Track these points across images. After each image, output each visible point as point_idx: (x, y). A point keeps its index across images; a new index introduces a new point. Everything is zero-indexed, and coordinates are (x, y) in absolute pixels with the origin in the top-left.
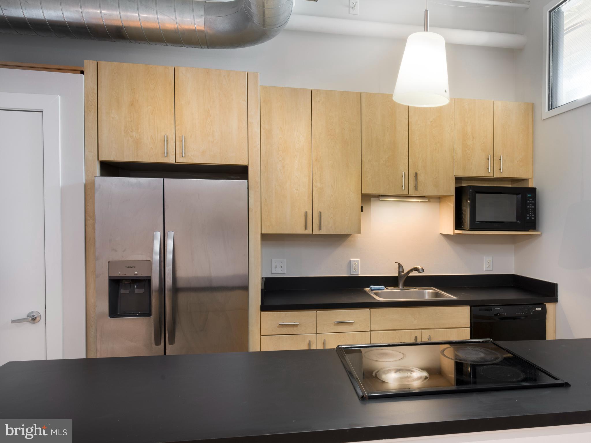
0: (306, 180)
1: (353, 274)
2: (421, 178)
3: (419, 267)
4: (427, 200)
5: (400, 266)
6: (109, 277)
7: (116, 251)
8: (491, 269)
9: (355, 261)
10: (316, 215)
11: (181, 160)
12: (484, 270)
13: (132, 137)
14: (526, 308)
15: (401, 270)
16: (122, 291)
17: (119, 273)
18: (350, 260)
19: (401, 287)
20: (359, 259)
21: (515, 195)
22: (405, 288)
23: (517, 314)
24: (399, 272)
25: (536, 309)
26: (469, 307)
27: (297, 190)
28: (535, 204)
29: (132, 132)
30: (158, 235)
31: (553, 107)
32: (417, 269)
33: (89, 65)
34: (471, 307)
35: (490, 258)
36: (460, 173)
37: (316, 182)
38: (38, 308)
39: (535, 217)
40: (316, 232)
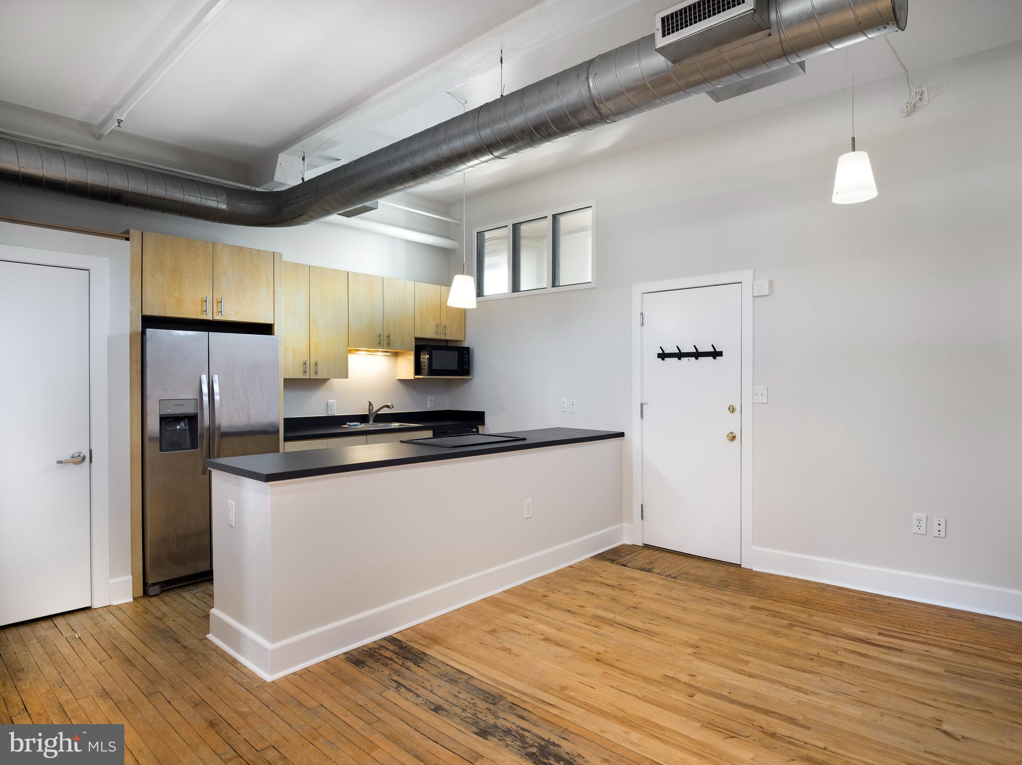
1: (331, 414)
2: (392, 338)
3: (389, 404)
5: (370, 404)
6: (160, 415)
7: (166, 390)
8: (433, 406)
9: (331, 402)
10: (313, 364)
11: (218, 317)
12: (429, 407)
13: (174, 297)
15: (371, 408)
16: (166, 426)
18: (328, 401)
19: (371, 423)
20: (335, 400)
21: (457, 352)
22: (376, 423)
24: (370, 410)
26: (432, 431)
28: (469, 358)
29: (174, 292)
30: (205, 377)
31: (480, 295)
32: (388, 406)
33: (135, 235)
35: (432, 397)
36: (419, 336)
39: (469, 366)
40: (313, 377)
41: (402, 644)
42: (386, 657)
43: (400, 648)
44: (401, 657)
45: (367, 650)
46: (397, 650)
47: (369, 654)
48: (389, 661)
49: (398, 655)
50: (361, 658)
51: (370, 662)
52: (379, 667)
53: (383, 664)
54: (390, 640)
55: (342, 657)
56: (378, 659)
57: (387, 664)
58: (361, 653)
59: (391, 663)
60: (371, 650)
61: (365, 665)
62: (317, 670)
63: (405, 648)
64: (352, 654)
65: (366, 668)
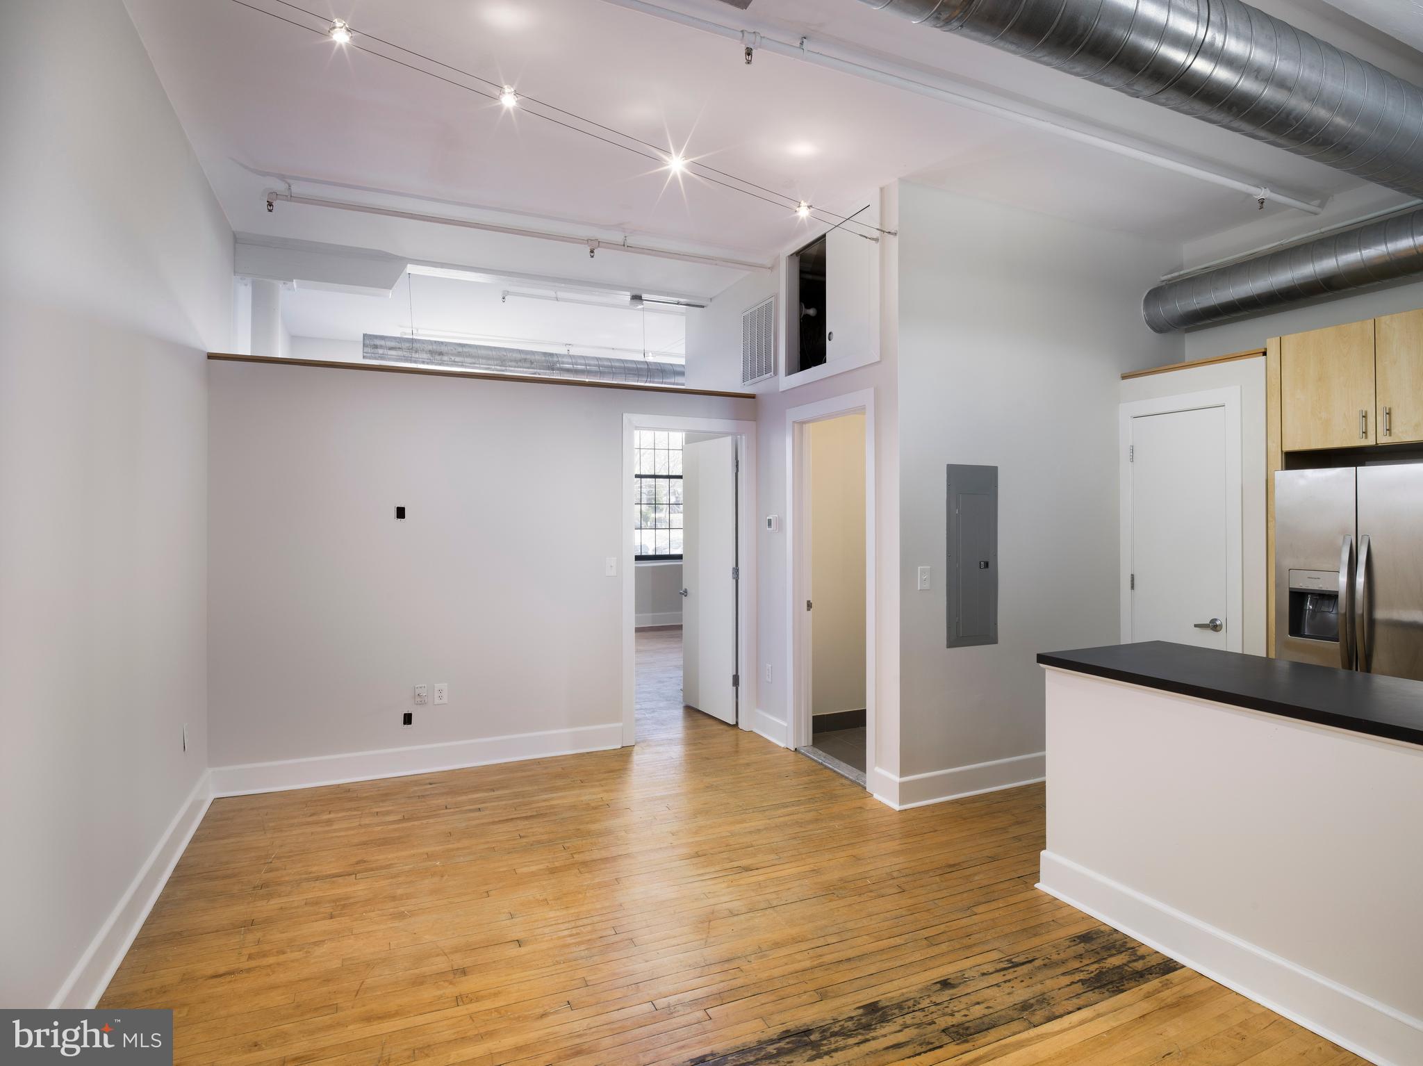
6: (1290, 589)
7: (1298, 557)
13: (1320, 419)
16: (1305, 608)
17: (1300, 584)
29: (1320, 412)
30: (1349, 539)
33: (1272, 345)
38: (1216, 614)
41: (1154, 975)
42: (1105, 959)
43: (1137, 972)
44: (1107, 972)
45: (1129, 945)
46: (1130, 969)
47: (1114, 947)
48: (1092, 960)
49: (1113, 969)
50: (1099, 941)
51: (1088, 946)
52: (1071, 952)
53: (1081, 955)
54: (1165, 965)
55: (1102, 928)
56: (1098, 953)
57: (1082, 958)
58: (1116, 941)
59: (1086, 962)
60: (1129, 949)
61: (1080, 943)
62: (1065, 912)
63: (1141, 976)
64: (1112, 935)
65: (1070, 944)
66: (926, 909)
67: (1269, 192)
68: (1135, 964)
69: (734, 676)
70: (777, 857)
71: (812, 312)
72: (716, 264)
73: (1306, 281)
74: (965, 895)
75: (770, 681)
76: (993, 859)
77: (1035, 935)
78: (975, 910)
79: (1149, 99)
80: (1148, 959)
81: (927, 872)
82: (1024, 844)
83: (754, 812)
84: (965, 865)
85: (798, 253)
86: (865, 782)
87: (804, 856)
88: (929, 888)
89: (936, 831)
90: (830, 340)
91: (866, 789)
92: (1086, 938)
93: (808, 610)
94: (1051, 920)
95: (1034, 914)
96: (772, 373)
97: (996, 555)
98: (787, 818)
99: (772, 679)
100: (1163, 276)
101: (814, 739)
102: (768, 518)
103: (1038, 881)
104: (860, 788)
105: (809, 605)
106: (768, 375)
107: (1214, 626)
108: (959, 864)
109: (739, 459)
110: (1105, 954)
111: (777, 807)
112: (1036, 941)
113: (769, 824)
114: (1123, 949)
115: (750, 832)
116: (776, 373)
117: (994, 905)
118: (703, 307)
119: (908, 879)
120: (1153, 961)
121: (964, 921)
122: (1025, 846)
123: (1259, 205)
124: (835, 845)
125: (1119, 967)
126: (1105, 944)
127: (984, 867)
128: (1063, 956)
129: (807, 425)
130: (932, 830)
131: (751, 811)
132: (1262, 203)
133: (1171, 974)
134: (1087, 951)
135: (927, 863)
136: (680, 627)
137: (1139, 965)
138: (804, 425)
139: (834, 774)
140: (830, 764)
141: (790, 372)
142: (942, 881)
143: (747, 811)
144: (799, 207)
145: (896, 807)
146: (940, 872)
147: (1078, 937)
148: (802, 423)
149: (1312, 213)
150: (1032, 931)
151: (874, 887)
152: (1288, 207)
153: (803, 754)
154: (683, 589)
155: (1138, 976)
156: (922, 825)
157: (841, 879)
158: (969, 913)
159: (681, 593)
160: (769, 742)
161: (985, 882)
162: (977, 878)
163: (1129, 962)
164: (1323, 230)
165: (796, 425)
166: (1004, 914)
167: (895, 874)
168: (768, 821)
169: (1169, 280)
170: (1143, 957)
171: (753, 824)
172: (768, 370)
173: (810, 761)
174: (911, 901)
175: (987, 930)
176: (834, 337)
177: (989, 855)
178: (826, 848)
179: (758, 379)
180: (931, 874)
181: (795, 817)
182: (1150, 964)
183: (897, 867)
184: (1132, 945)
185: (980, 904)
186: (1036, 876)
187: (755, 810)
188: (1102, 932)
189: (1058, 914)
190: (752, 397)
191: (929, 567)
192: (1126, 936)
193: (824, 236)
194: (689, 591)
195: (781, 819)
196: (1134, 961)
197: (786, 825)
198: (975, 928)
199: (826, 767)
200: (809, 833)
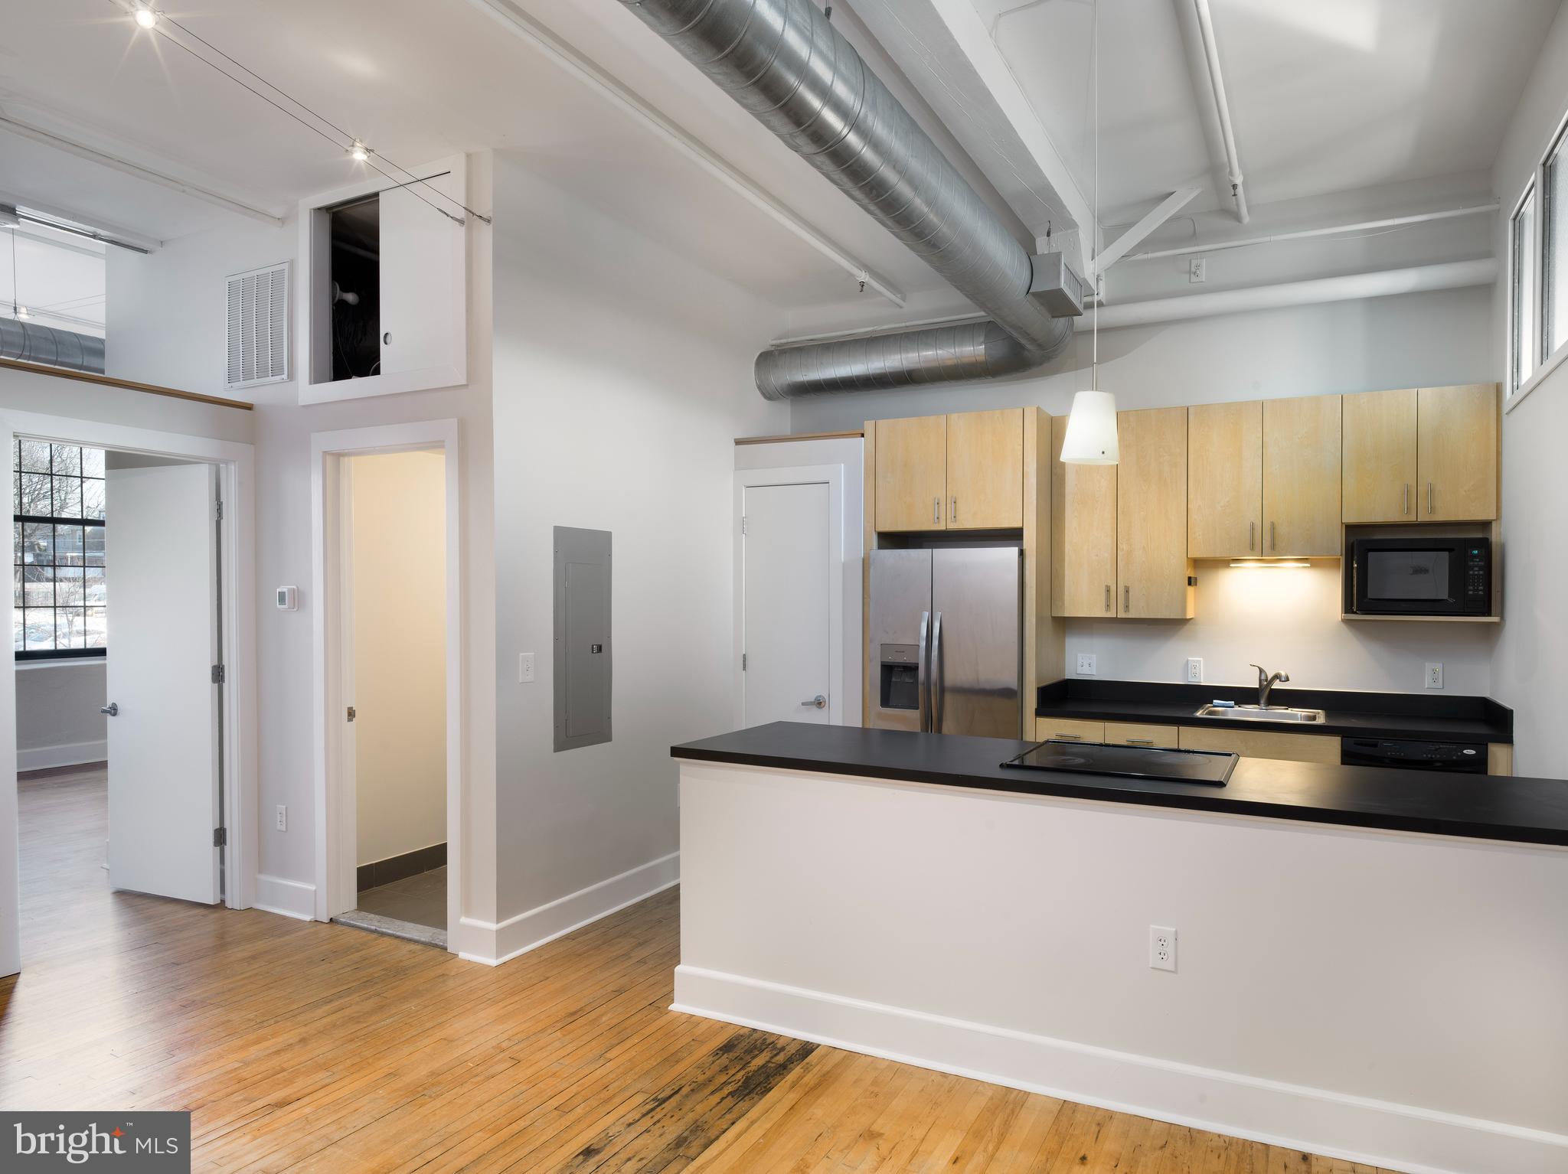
0: (1109, 541)
1: (1193, 681)
3: (1283, 673)
4: (1309, 565)
5: (1261, 671)
6: (882, 663)
7: (888, 633)
8: (1439, 685)
9: (1194, 661)
10: (1121, 591)
11: (952, 526)
12: (1426, 687)
13: (905, 502)
14: (1443, 748)
15: (1263, 678)
16: (894, 679)
17: (891, 658)
18: (1188, 661)
19: (1261, 706)
20: (1201, 659)
21: (1447, 553)
22: (1270, 707)
23: (1425, 756)
24: (1260, 680)
25: (1465, 752)
26: (1339, 738)
27: (1097, 555)
28: (1486, 568)
29: (905, 496)
30: (927, 614)
32: (1279, 677)
33: (868, 426)
34: (1343, 737)
35: (1438, 667)
36: (1352, 518)
37: (1122, 544)
38: (821, 691)
39: (1488, 590)
40: (1122, 615)
41: (795, 1063)
42: (749, 1062)
43: (780, 1065)
44: (753, 1075)
45: (768, 1042)
46: (773, 1065)
47: (755, 1048)
48: (737, 1068)
49: (758, 1070)
50: (740, 1046)
51: (732, 1055)
52: (716, 1067)
53: (726, 1067)
54: (803, 1050)
55: (742, 1032)
56: (742, 1059)
57: (727, 1070)
58: (756, 1041)
59: (732, 1072)
60: (769, 1044)
61: (723, 1055)
62: (703, 1027)
63: (783, 1068)
64: (752, 1035)
65: (713, 1059)
66: (550, 1074)
67: (868, 276)
68: (777, 1058)
69: (216, 830)
70: (329, 1074)
71: (351, 298)
72: (184, 191)
73: (895, 370)
74: (594, 1043)
75: (284, 830)
76: (619, 992)
77: (677, 1062)
78: (609, 1055)
79: (807, 157)
80: (788, 1048)
81: (544, 1030)
82: (650, 966)
83: (277, 1022)
84: (588, 1009)
85: (328, 209)
86: (445, 941)
87: (370, 1061)
88: (549, 1048)
89: (548, 978)
90: (386, 343)
91: (446, 949)
92: (727, 1047)
93: (350, 720)
94: (690, 1040)
95: (673, 1039)
96: (285, 376)
97: (610, 637)
98: (334, 1017)
99: (286, 828)
100: (772, 340)
101: (359, 899)
102: (278, 590)
103: (672, 1001)
104: (439, 949)
105: (351, 714)
106: (277, 378)
107: (819, 703)
108: (581, 1009)
109: (223, 499)
110: (748, 1058)
111: (316, 1005)
112: (680, 1068)
113: (306, 1033)
114: (764, 1047)
115: (277, 1052)
116: (291, 376)
117: (628, 1044)
118: (145, 252)
119: (522, 1045)
120: (792, 1049)
121: (598, 1072)
122: (652, 968)
123: (860, 287)
124: (414, 1033)
125: (763, 1066)
126: (746, 1047)
127: (611, 1004)
128: (709, 1074)
129: (346, 459)
130: (542, 978)
131: (272, 1021)
132: (863, 286)
133: (810, 1057)
134: (731, 1061)
135: (542, 1020)
136: (103, 765)
137: (781, 1058)
138: (341, 458)
139: (396, 942)
140: (388, 929)
141: (316, 379)
142: (564, 1035)
143: (265, 1024)
144: (353, 146)
145: (493, 962)
146: (560, 1025)
147: (720, 1049)
148: (338, 456)
149: (898, 305)
150: (673, 1059)
151: (480, 1069)
152: (880, 293)
153: (343, 924)
154: (109, 703)
155: (782, 1068)
156: (529, 976)
157: (432, 1074)
158: (602, 1061)
159: (104, 711)
160: (283, 918)
161: (616, 1021)
162: (604, 1019)
163: (772, 1058)
164: (908, 324)
165: (327, 457)
166: (641, 1050)
167: (504, 1045)
168: (303, 1029)
169: (778, 346)
170: (783, 1049)
171: (280, 1039)
172: (277, 370)
173: (357, 932)
174: (530, 1071)
175: (625, 1073)
176: (394, 339)
177: (614, 989)
178: (401, 1040)
179: (256, 381)
180: (549, 1031)
181: (347, 1012)
182: (790, 1053)
183: (505, 1036)
184: (771, 1040)
185: (613, 1047)
186: (669, 997)
187: (279, 1019)
188: (742, 1036)
189: (698, 1031)
190: (248, 407)
191: (533, 654)
192: (765, 1033)
193: (377, 194)
194: (120, 707)
195: (325, 1021)
196: (776, 1055)
197: (334, 1026)
198: (612, 1076)
199: (383, 934)
200: (373, 1027)
